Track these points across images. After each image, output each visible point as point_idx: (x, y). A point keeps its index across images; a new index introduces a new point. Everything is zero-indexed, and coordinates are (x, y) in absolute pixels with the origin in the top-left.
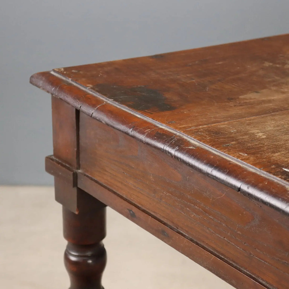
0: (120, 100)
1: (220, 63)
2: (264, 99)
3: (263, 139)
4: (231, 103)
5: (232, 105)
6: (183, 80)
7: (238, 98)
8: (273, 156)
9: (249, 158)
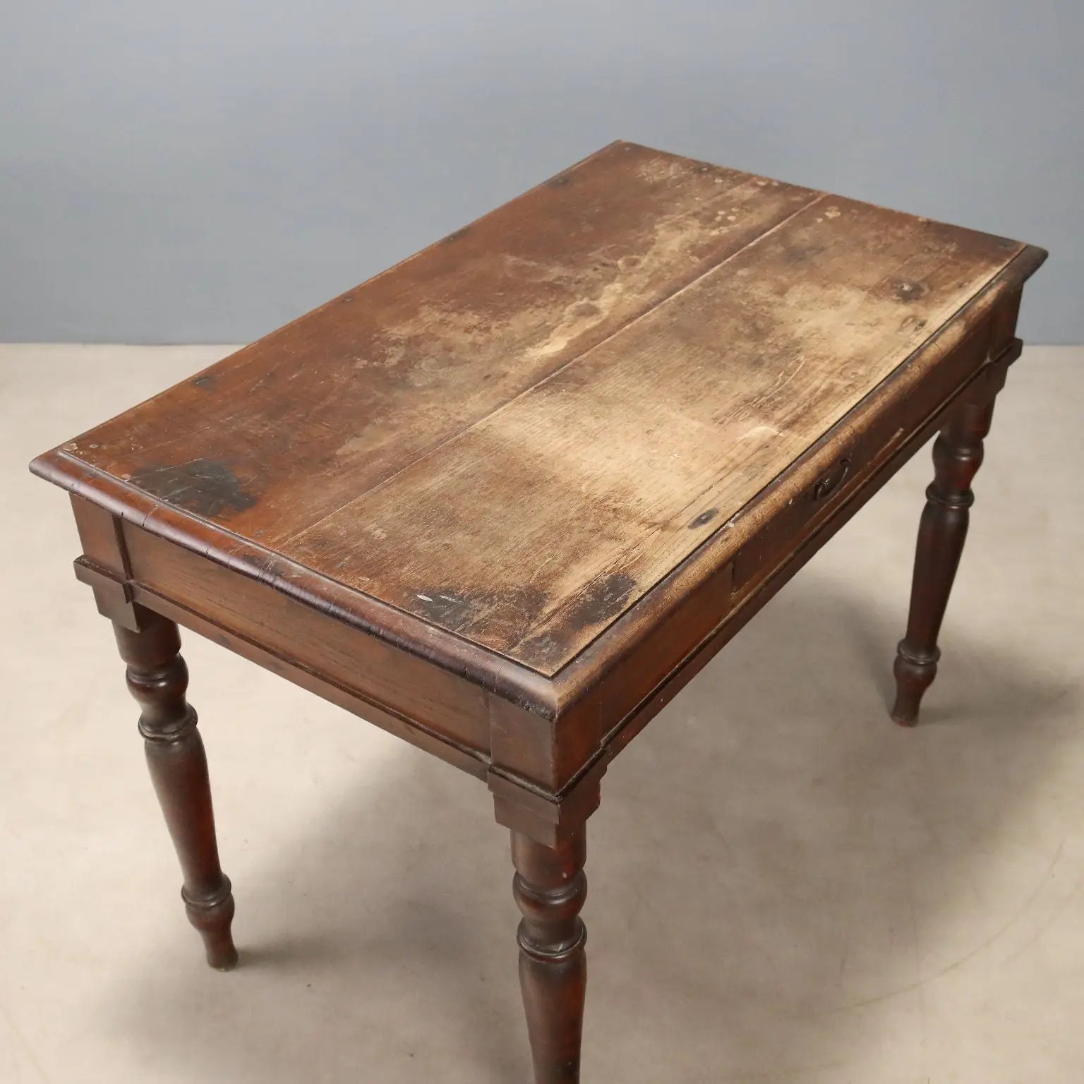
0: (178, 499)
1: (294, 376)
2: (370, 450)
3: (384, 540)
4: (328, 470)
5: (329, 474)
6: (251, 431)
7: (335, 455)
8: (401, 575)
9: (372, 585)
